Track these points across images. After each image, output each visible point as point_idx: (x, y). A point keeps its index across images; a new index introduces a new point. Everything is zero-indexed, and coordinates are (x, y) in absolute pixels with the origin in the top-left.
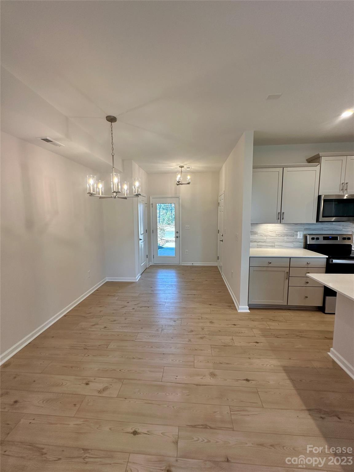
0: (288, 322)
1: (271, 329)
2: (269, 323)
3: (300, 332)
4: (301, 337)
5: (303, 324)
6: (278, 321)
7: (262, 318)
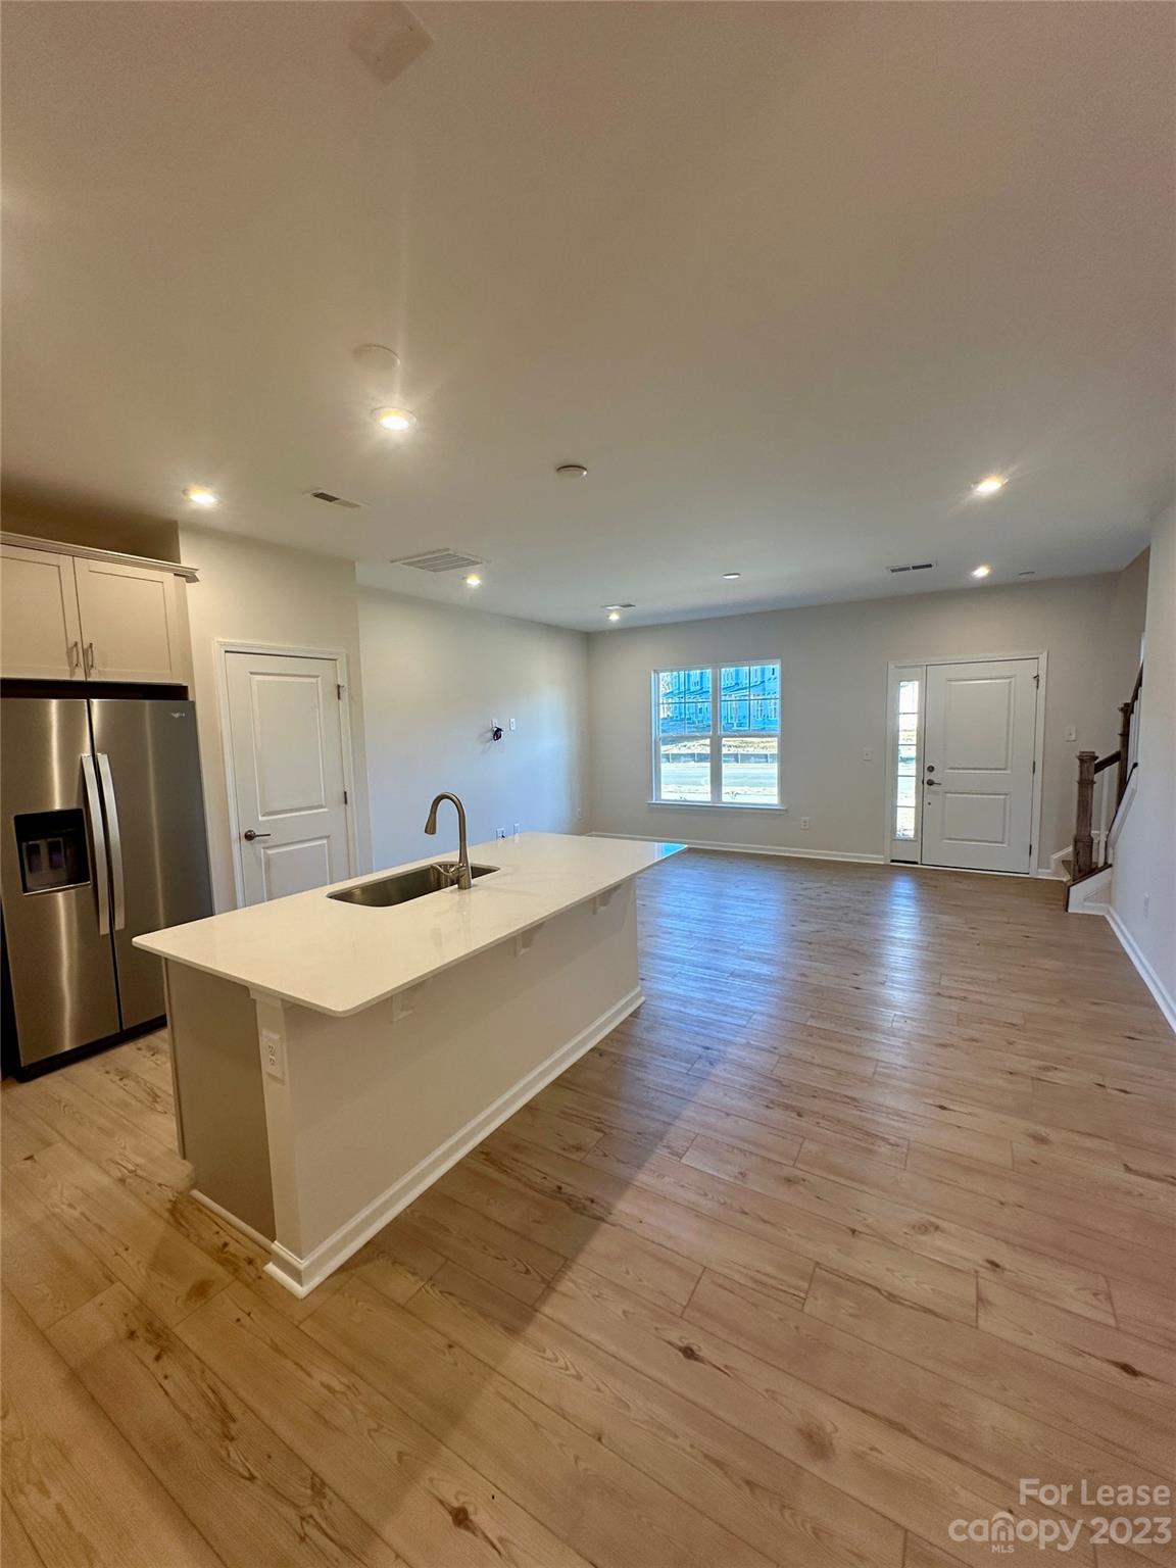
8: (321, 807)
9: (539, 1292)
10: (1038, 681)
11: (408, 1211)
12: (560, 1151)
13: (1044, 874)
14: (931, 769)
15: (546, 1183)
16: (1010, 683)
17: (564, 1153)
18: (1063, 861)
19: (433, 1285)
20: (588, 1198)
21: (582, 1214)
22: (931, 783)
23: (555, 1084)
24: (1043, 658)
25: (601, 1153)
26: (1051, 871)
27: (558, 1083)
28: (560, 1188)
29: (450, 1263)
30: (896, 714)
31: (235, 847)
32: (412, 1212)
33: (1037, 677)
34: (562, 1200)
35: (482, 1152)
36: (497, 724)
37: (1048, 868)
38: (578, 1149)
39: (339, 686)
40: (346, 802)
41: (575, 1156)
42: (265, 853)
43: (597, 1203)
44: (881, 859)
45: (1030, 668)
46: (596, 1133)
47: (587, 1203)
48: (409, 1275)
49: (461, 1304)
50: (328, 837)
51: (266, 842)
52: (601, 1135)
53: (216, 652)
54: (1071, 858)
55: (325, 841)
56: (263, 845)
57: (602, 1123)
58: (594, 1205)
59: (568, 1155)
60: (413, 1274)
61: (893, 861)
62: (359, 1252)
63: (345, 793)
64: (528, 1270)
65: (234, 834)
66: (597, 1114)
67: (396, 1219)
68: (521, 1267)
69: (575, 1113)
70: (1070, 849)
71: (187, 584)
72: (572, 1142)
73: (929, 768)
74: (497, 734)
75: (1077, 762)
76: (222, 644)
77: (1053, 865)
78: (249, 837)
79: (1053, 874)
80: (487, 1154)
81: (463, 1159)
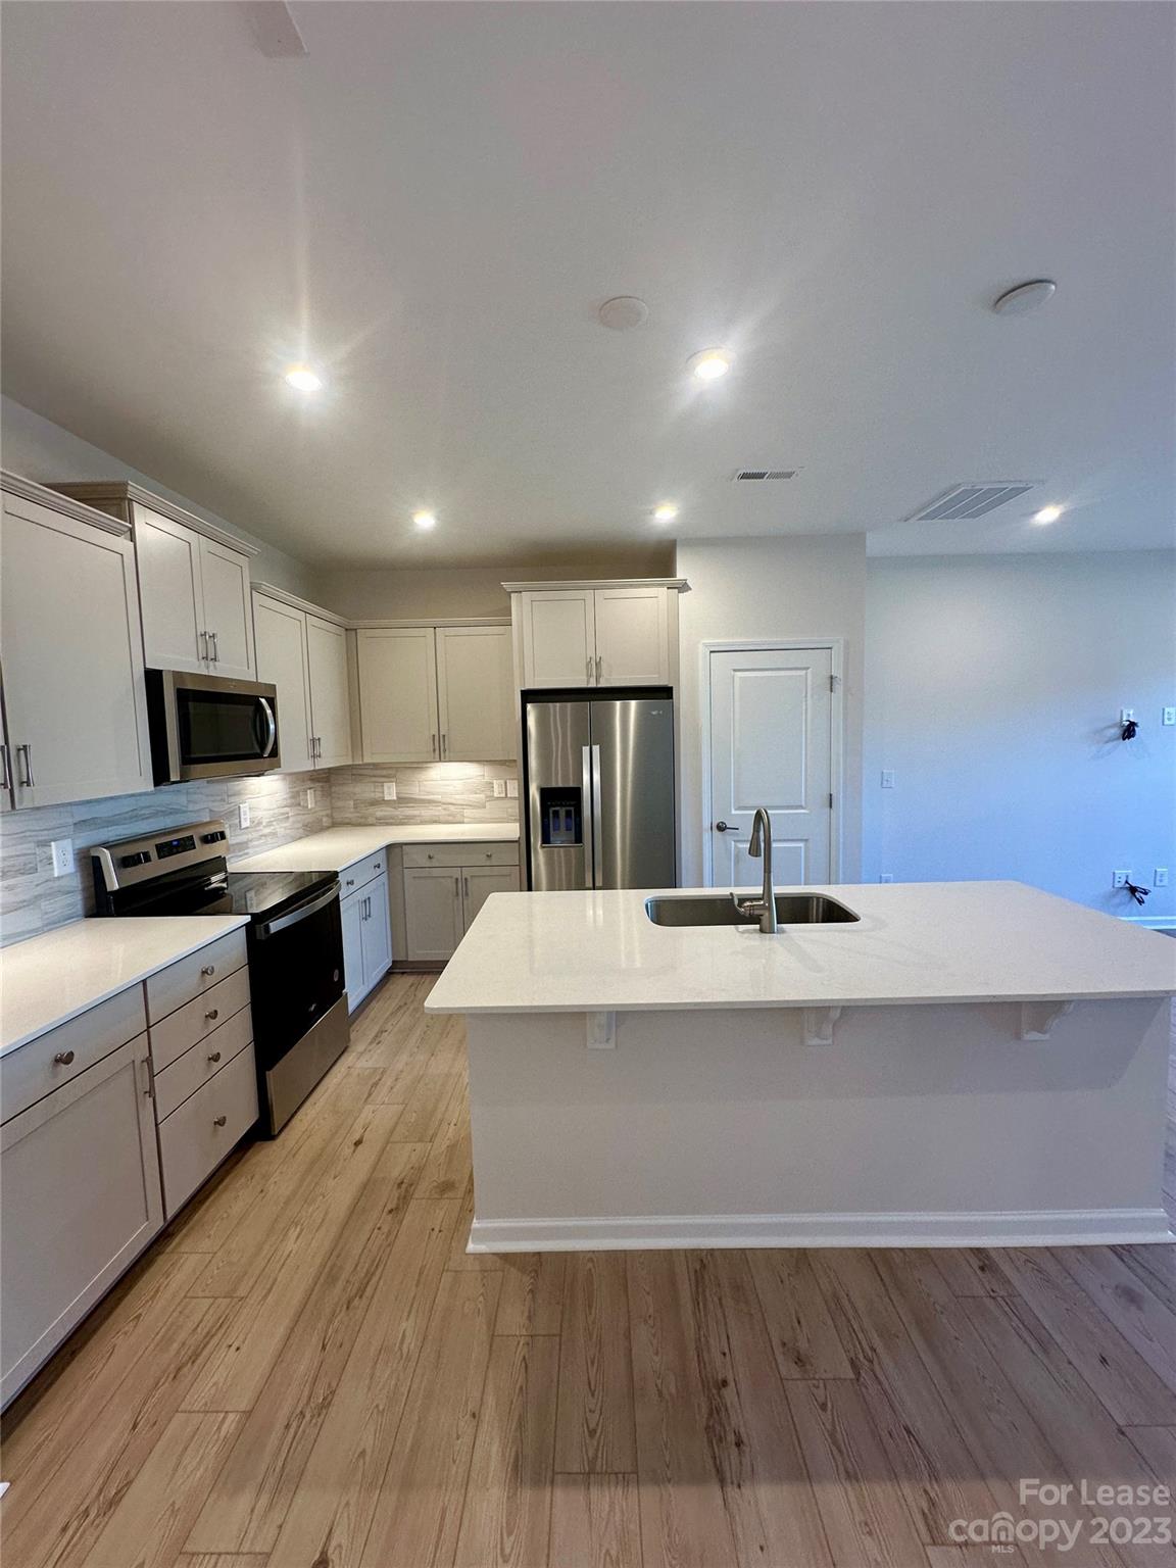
0: (241, 1292)
1: (248, 1414)
2: (201, 1393)
3: (332, 1279)
4: (361, 1293)
5: (290, 1245)
6: (209, 1336)
7: (127, 1417)
8: (801, 807)
9: (575, 1468)
11: (589, 1255)
12: (776, 1342)
15: (718, 1359)
17: (778, 1350)
19: (528, 1344)
20: (737, 1435)
21: (710, 1442)
23: (869, 1254)
25: (821, 1400)
27: (877, 1259)
28: (725, 1383)
29: (557, 1339)
31: (706, 836)
32: (591, 1260)
34: (710, 1399)
35: (702, 1261)
36: (1130, 719)
38: (800, 1361)
39: (831, 677)
40: (831, 806)
41: (787, 1368)
42: (735, 846)
43: (741, 1453)
46: (847, 1364)
47: (731, 1438)
48: (526, 1314)
49: (521, 1388)
50: (806, 840)
51: (737, 835)
52: (852, 1376)
53: (702, 651)
55: (802, 845)
56: (736, 838)
57: (871, 1362)
58: (734, 1449)
59: (780, 1358)
60: (530, 1318)
62: (525, 1254)
63: (831, 795)
64: (595, 1431)
65: (706, 824)
66: (877, 1343)
67: (573, 1254)
68: (593, 1419)
69: (850, 1313)
71: (680, 595)
72: (803, 1345)
74: (1129, 730)
76: (706, 645)
78: (721, 828)
80: (703, 1266)
81: (678, 1250)
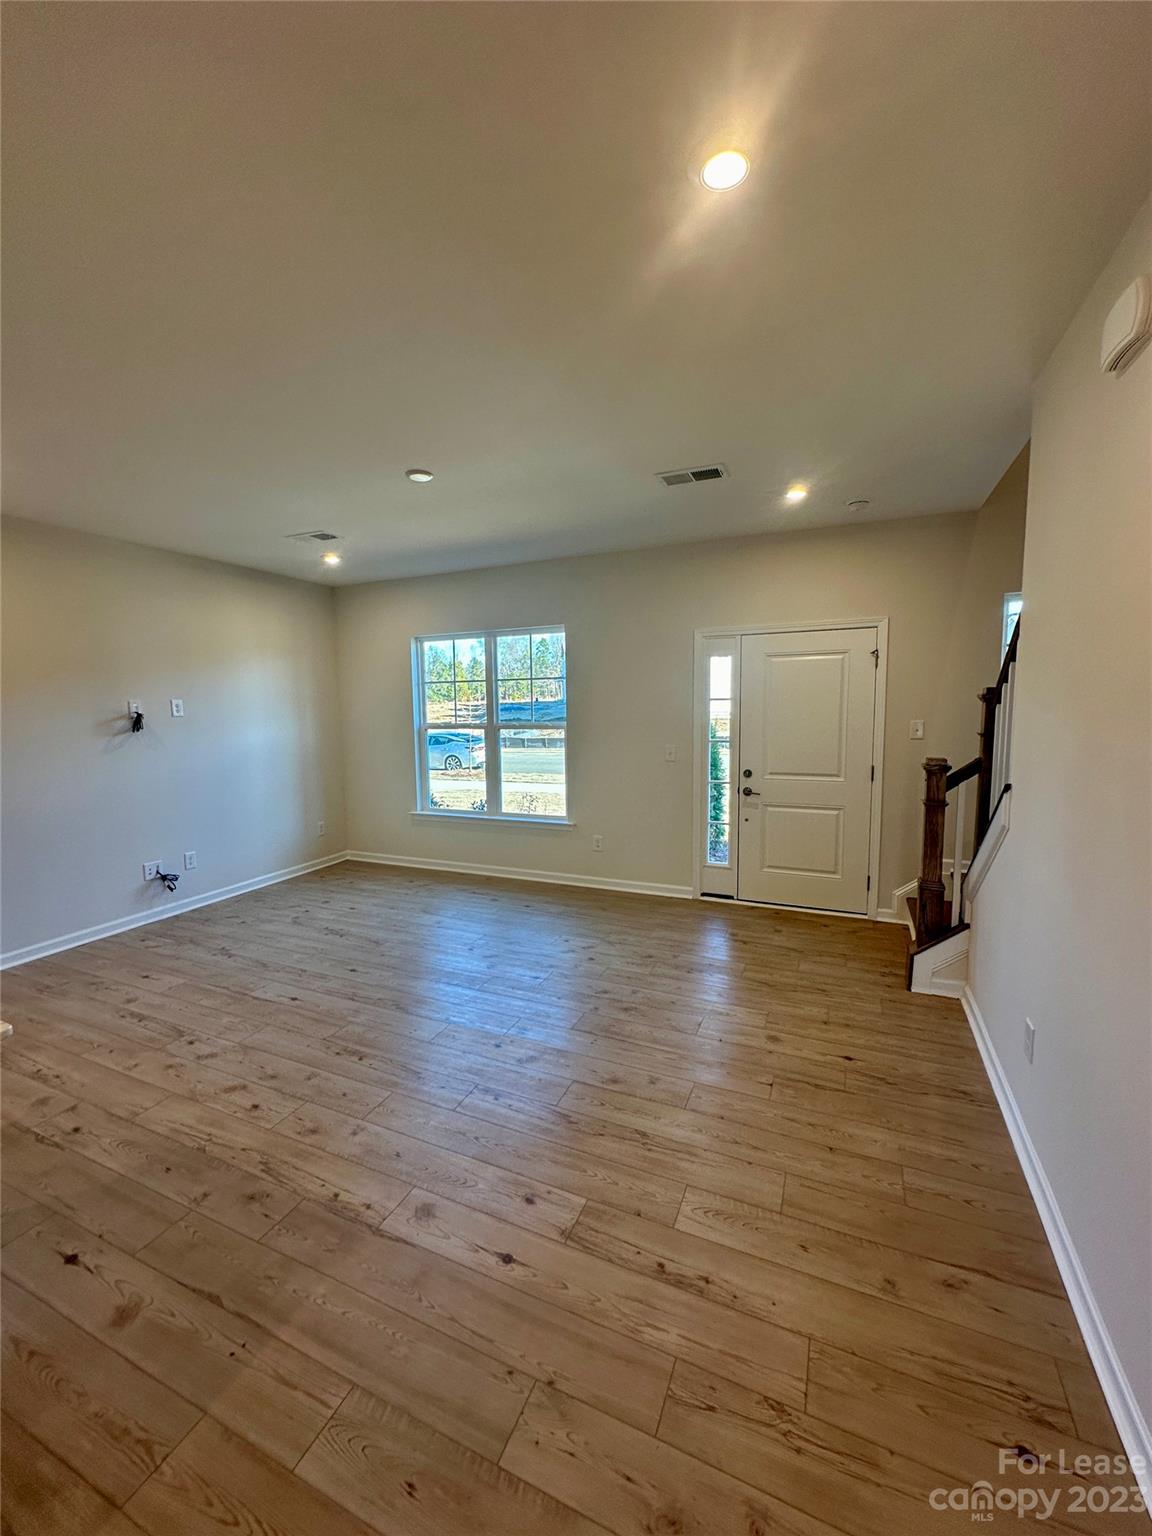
10: (877, 657)
13: (887, 916)
14: (748, 774)
16: (843, 659)
18: (908, 899)
22: (748, 792)
24: (883, 626)
26: (894, 912)
30: (706, 700)
33: (875, 653)
36: (137, 706)
37: (891, 908)
44: (686, 892)
45: (866, 641)
54: (916, 895)
61: (703, 895)
70: (915, 884)
73: (745, 772)
74: (137, 723)
75: (924, 774)
77: (895, 902)
79: (896, 916)
